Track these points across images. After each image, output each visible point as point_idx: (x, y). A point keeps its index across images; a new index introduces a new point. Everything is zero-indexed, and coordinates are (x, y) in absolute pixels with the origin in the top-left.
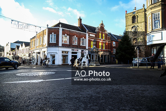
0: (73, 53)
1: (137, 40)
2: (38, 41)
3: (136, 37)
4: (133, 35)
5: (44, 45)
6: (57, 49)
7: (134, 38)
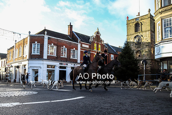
0: (60, 67)
1: (141, 53)
2: (17, 52)
3: (139, 49)
4: (136, 46)
5: (25, 57)
6: (41, 62)
7: (137, 50)
